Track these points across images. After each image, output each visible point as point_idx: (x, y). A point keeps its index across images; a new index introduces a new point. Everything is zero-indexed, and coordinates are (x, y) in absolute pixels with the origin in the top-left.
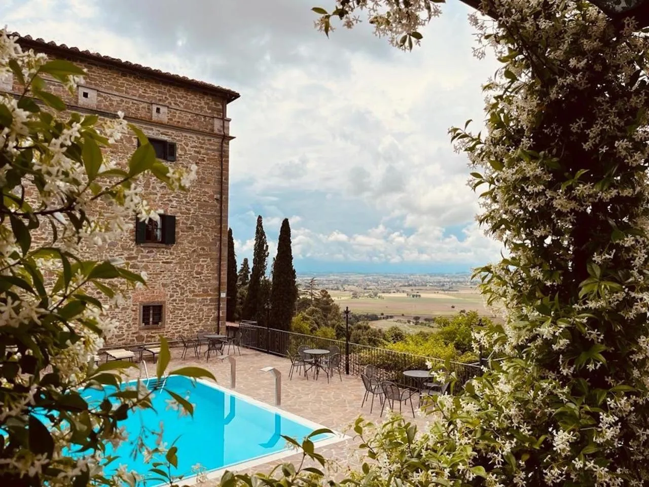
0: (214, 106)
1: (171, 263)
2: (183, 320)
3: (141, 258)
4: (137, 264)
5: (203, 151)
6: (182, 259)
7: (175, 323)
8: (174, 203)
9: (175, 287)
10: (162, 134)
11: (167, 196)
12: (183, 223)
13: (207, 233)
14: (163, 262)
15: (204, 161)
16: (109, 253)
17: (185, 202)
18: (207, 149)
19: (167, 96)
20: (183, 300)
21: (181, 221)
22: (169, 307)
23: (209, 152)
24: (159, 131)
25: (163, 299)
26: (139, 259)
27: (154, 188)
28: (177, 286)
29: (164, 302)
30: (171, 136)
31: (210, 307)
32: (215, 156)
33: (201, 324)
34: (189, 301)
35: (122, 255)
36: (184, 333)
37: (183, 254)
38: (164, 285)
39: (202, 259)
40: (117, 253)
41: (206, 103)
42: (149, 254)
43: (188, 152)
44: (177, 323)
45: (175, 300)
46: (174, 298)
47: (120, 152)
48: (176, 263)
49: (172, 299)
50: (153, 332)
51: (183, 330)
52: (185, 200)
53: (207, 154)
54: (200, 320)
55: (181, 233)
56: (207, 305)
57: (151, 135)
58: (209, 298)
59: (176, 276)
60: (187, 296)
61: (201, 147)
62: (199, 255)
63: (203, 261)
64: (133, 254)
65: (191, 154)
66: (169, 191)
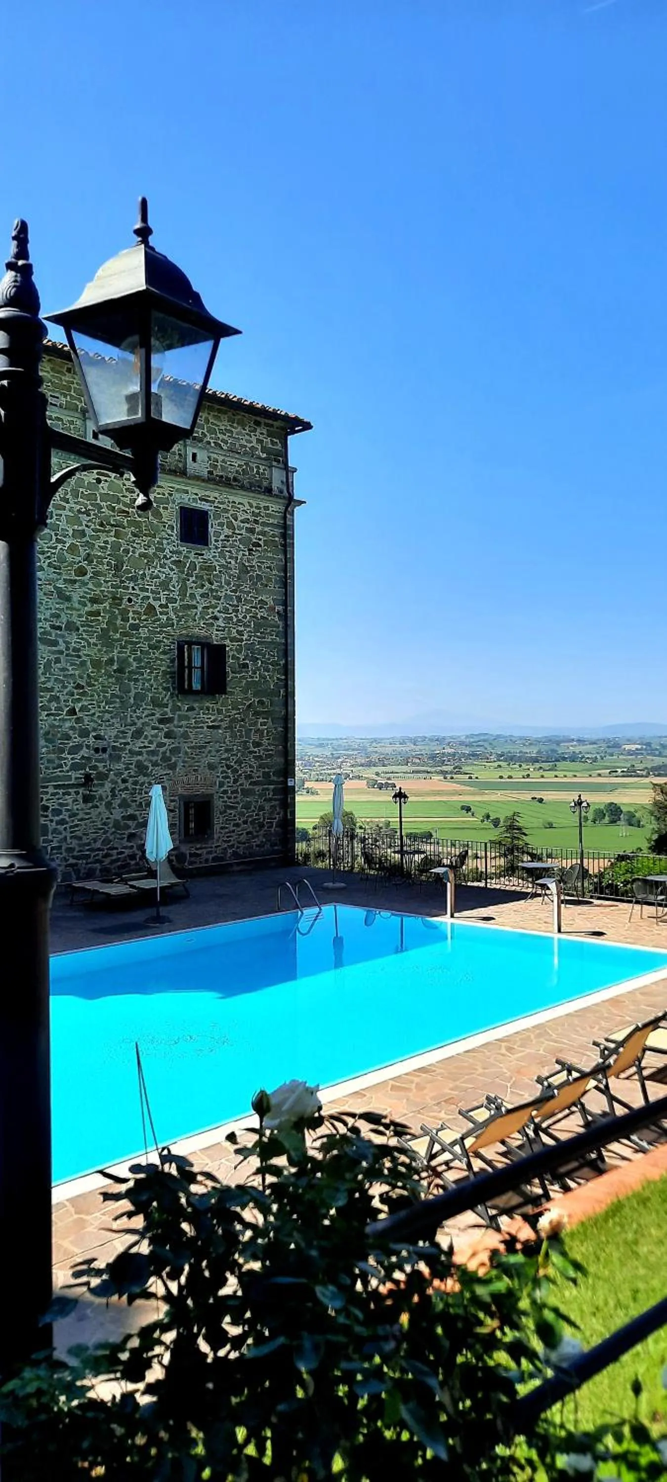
0: (270, 446)
1: (218, 727)
2: (237, 825)
3: (179, 721)
4: (173, 731)
5: (259, 528)
6: (234, 720)
7: (227, 830)
8: (221, 623)
9: (225, 768)
10: (201, 499)
11: (210, 610)
12: (234, 657)
13: (266, 674)
14: (208, 727)
15: (260, 546)
16: (135, 712)
17: (235, 620)
18: (264, 524)
19: (205, 431)
20: (236, 792)
21: (231, 654)
22: (218, 804)
23: (266, 529)
24: (196, 494)
25: (209, 792)
26: (176, 722)
27: (193, 596)
28: (229, 767)
29: (212, 795)
30: (213, 502)
31: (274, 803)
32: (274, 536)
33: (262, 832)
34: (245, 793)
35: (153, 714)
36: (238, 848)
37: (234, 712)
38: (211, 767)
39: (261, 720)
40: (146, 713)
41: (259, 441)
42: (189, 713)
43: (237, 532)
44: (230, 832)
45: (225, 792)
46: (225, 788)
47: (145, 535)
48: (225, 728)
49: (222, 789)
50: (198, 846)
51: (239, 842)
52: (236, 616)
53: (264, 533)
54: (262, 826)
55: (231, 675)
56: (270, 800)
57: (186, 501)
58: (272, 787)
59: (227, 751)
60: (241, 785)
61: (256, 522)
62: (257, 714)
63: (262, 724)
64: (166, 713)
65: (242, 535)
66: (214, 602)
